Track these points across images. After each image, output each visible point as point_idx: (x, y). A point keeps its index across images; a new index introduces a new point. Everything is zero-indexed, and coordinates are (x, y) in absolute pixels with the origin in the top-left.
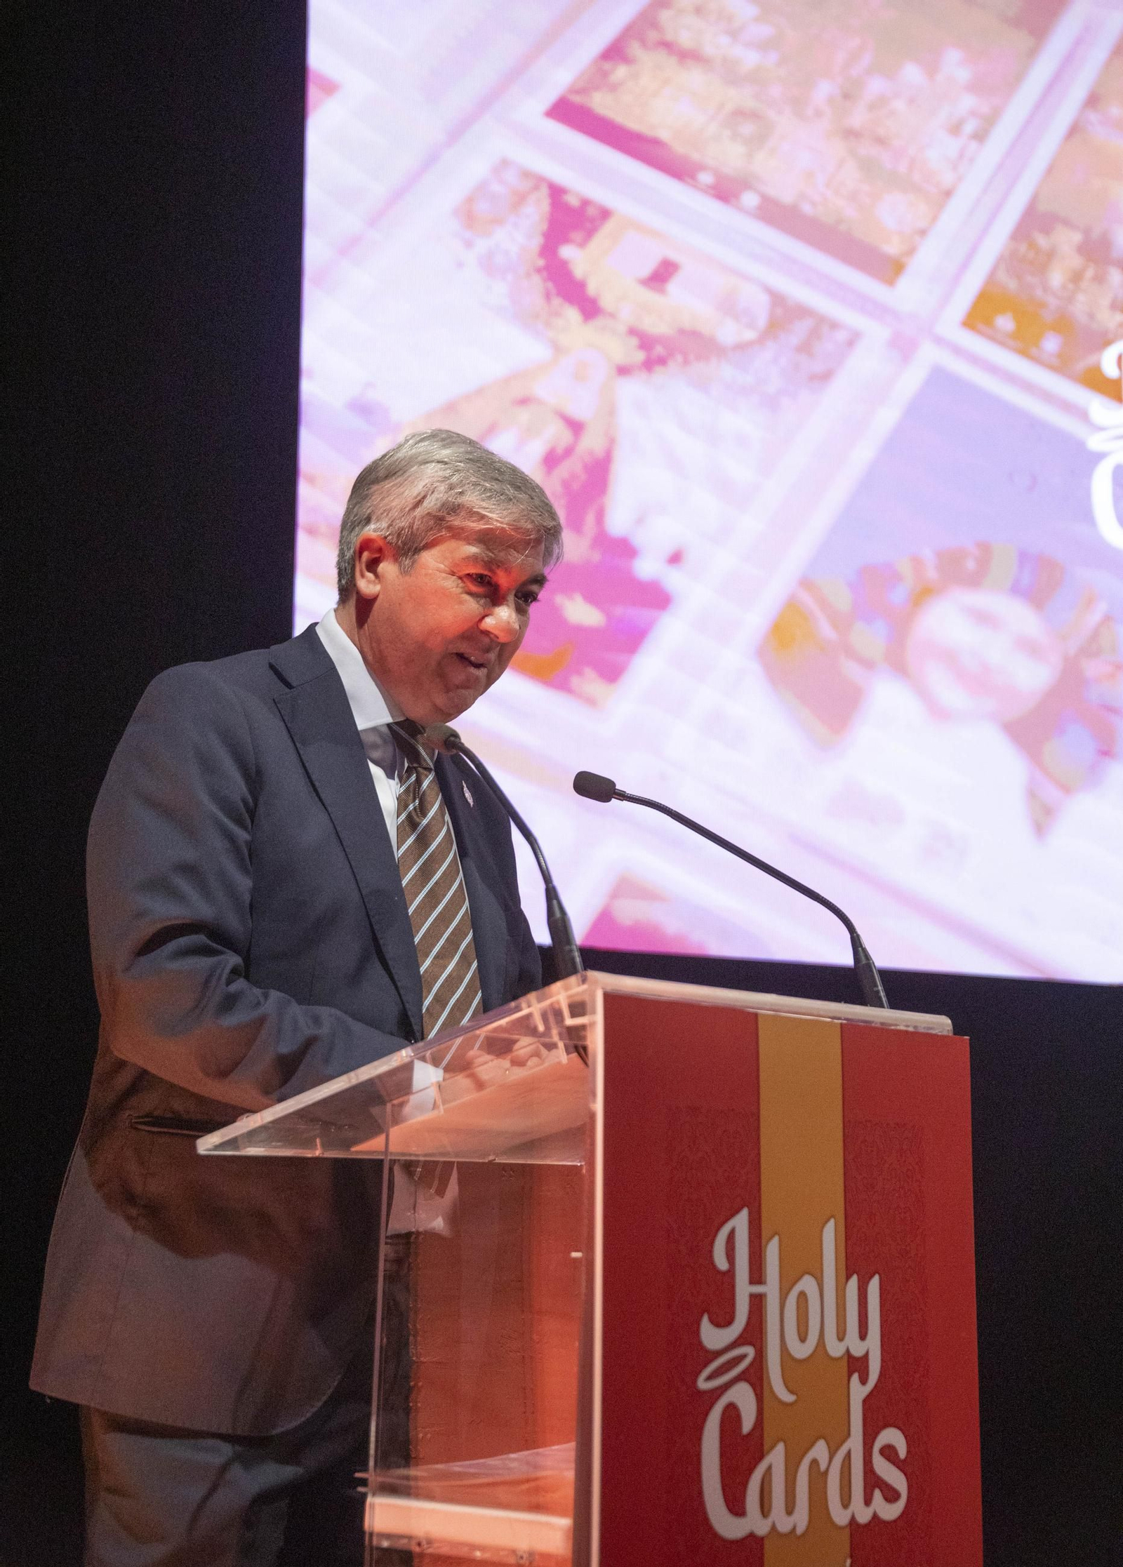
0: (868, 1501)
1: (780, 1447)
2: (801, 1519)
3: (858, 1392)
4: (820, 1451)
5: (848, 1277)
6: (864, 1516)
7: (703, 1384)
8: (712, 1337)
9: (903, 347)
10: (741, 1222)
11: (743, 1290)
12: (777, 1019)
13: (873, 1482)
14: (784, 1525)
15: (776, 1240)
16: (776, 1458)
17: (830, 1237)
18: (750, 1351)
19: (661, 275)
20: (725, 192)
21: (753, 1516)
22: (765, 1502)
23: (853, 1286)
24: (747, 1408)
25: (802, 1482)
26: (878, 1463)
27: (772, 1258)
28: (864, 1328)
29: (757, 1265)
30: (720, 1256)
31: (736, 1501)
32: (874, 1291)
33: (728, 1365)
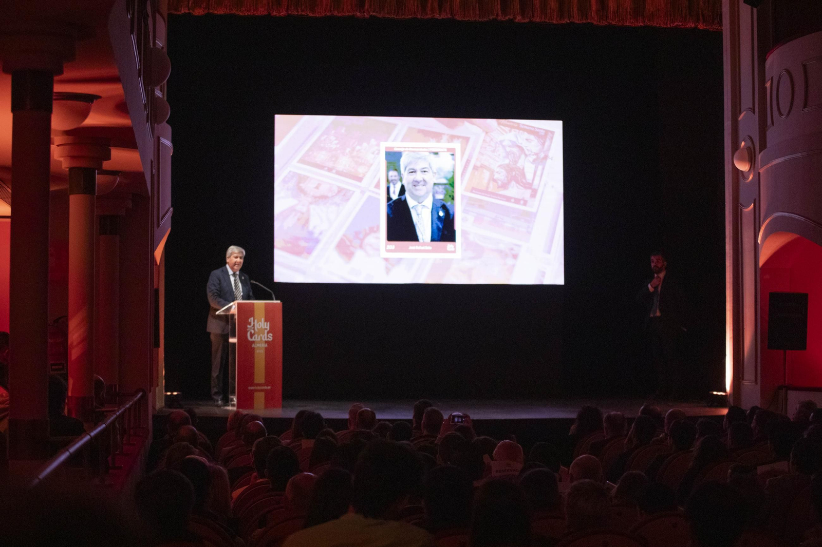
2: (259, 339)
3: (266, 331)
4: (261, 335)
6: (267, 340)
7: (248, 330)
8: (248, 326)
9: (363, 192)
10: (252, 318)
11: (252, 324)
12: (257, 303)
13: (268, 338)
14: (257, 340)
15: (256, 319)
16: (256, 335)
17: (263, 320)
18: (253, 328)
19: (317, 188)
20: (330, 170)
21: (253, 339)
22: (255, 338)
23: (266, 323)
24: (253, 332)
25: (259, 337)
26: (269, 336)
27: (256, 321)
28: (267, 326)
29: (254, 321)
30: (250, 321)
31: (251, 337)
32: (268, 323)
33: (251, 328)
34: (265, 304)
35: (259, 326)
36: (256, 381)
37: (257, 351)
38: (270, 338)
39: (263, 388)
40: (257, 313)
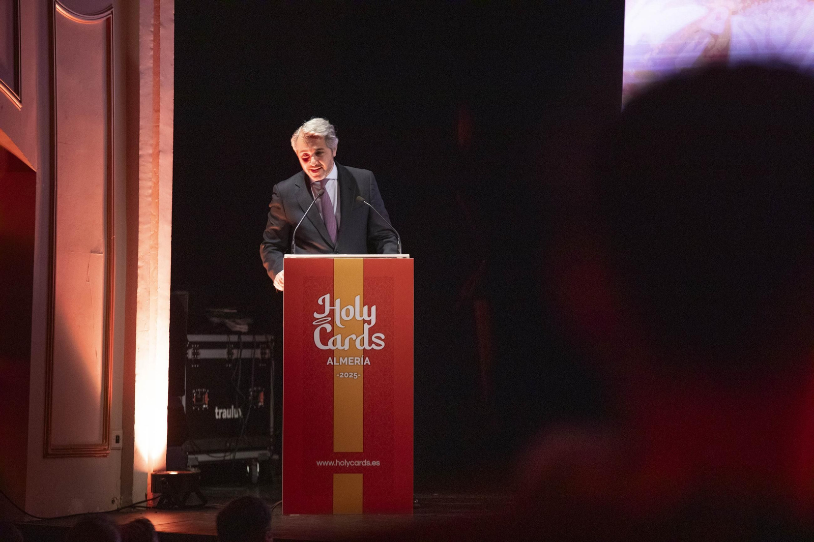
0: (370, 345)
1: (340, 335)
2: (346, 347)
3: (367, 327)
4: (354, 337)
5: (364, 306)
6: (368, 348)
7: (314, 323)
8: (316, 315)
10: (327, 297)
11: (328, 308)
12: (341, 260)
13: (371, 342)
14: (340, 348)
15: (339, 299)
16: (339, 337)
17: (358, 299)
18: (330, 319)
21: (330, 346)
22: (334, 344)
23: (366, 308)
24: (329, 328)
25: (347, 341)
26: (374, 339)
27: (337, 302)
28: (369, 315)
29: (332, 304)
30: (320, 302)
31: (325, 343)
32: (374, 308)
33: (322, 320)
34: (365, 260)
35: (348, 315)
36: (337, 448)
37: (340, 377)
38: (380, 342)
39: (359, 463)
40: (339, 282)
